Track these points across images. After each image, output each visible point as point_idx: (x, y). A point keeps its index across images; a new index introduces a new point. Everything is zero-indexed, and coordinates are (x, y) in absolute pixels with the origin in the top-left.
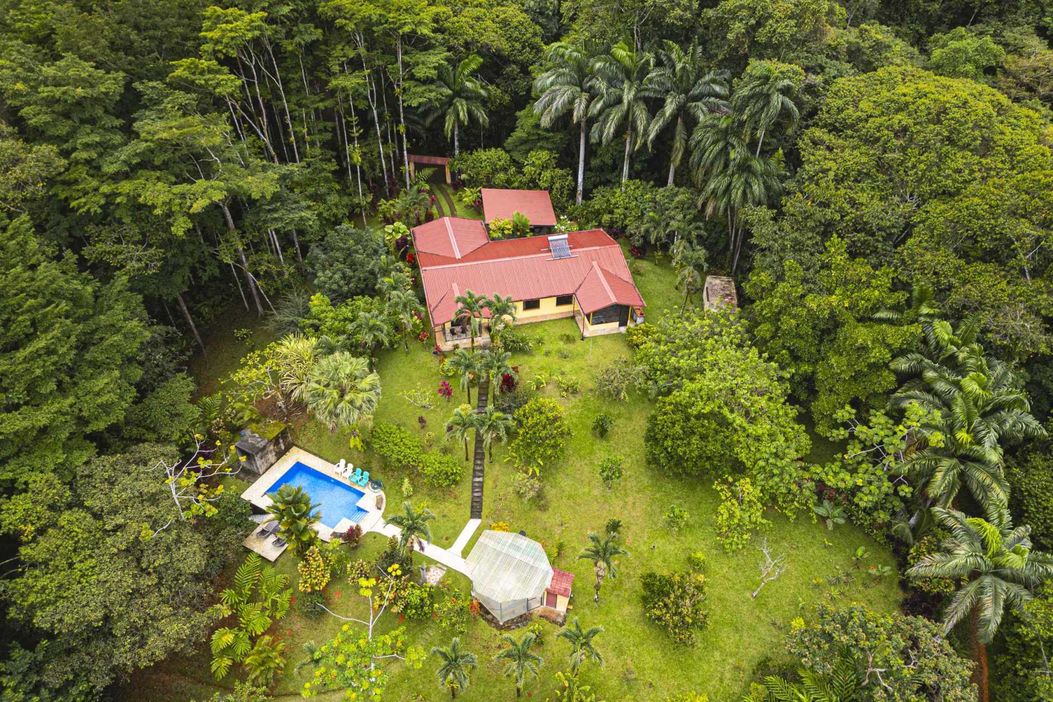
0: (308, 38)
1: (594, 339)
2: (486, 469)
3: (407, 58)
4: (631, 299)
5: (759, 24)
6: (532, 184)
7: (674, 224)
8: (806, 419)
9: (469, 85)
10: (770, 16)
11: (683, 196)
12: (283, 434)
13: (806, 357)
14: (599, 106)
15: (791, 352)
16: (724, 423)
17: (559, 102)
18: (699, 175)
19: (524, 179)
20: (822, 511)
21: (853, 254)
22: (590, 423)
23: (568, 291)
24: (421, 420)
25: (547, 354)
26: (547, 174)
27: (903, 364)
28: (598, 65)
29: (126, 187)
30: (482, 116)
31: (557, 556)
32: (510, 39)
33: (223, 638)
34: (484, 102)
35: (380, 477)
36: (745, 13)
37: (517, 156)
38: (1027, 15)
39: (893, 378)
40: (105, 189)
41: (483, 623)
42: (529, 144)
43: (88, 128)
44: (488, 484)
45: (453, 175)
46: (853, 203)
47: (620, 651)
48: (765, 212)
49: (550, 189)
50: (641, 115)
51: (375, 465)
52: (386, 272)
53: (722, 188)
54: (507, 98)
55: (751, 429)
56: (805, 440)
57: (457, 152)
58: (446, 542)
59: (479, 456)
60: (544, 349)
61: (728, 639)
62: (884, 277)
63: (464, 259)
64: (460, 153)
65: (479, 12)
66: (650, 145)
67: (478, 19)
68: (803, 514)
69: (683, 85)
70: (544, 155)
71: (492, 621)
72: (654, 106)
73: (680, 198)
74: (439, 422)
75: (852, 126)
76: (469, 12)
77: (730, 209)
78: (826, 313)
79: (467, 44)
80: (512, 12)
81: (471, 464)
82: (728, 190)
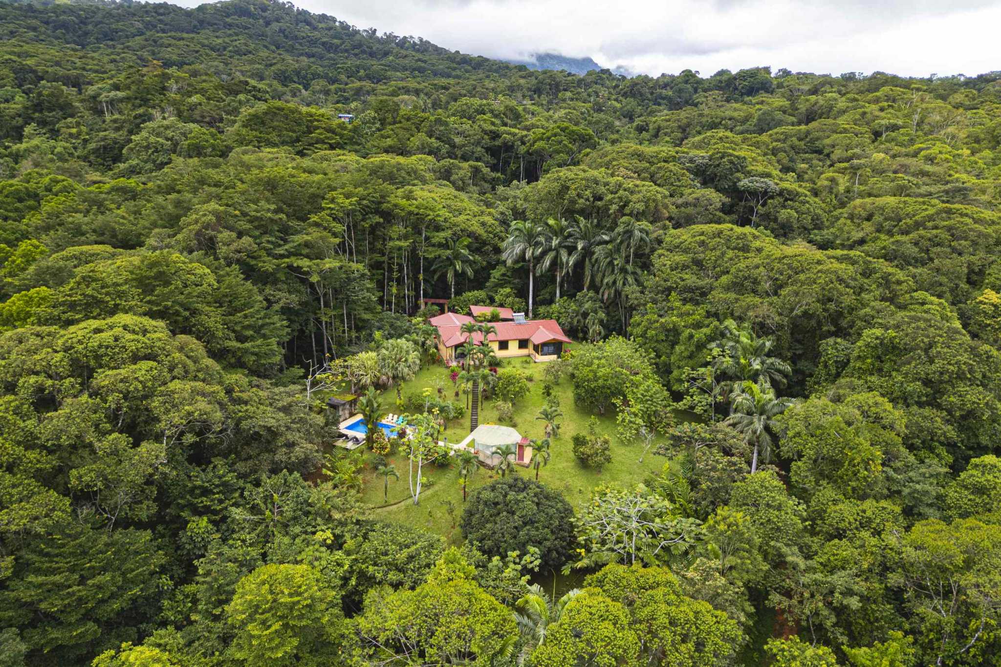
1: (542, 362)
2: (479, 413)
3: (428, 234)
4: (563, 338)
5: (625, 206)
6: (501, 305)
9: (462, 251)
10: (630, 201)
11: (591, 294)
12: (355, 401)
14: (540, 250)
17: (517, 251)
18: (599, 279)
19: (496, 304)
21: (685, 301)
22: (541, 392)
23: (526, 337)
24: (440, 391)
25: (514, 367)
26: (510, 300)
28: (539, 229)
29: (287, 260)
32: (488, 232)
34: (471, 263)
37: (491, 293)
38: (799, 235)
41: (481, 467)
42: (501, 285)
44: (481, 416)
45: (450, 308)
46: (682, 279)
47: (562, 479)
48: (636, 288)
49: (512, 306)
50: (563, 254)
53: (612, 281)
54: (485, 263)
56: (666, 392)
57: (453, 296)
58: (458, 441)
59: (475, 406)
60: (512, 365)
64: (455, 296)
65: (468, 217)
66: (570, 271)
67: (468, 220)
69: (586, 237)
70: (508, 290)
71: (487, 466)
72: (571, 250)
76: (462, 218)
77: (618, 293)
78: (671, 326)
79: (462, 231)
80: (488, 219)
81: (470, 411)
82: (614, 282)
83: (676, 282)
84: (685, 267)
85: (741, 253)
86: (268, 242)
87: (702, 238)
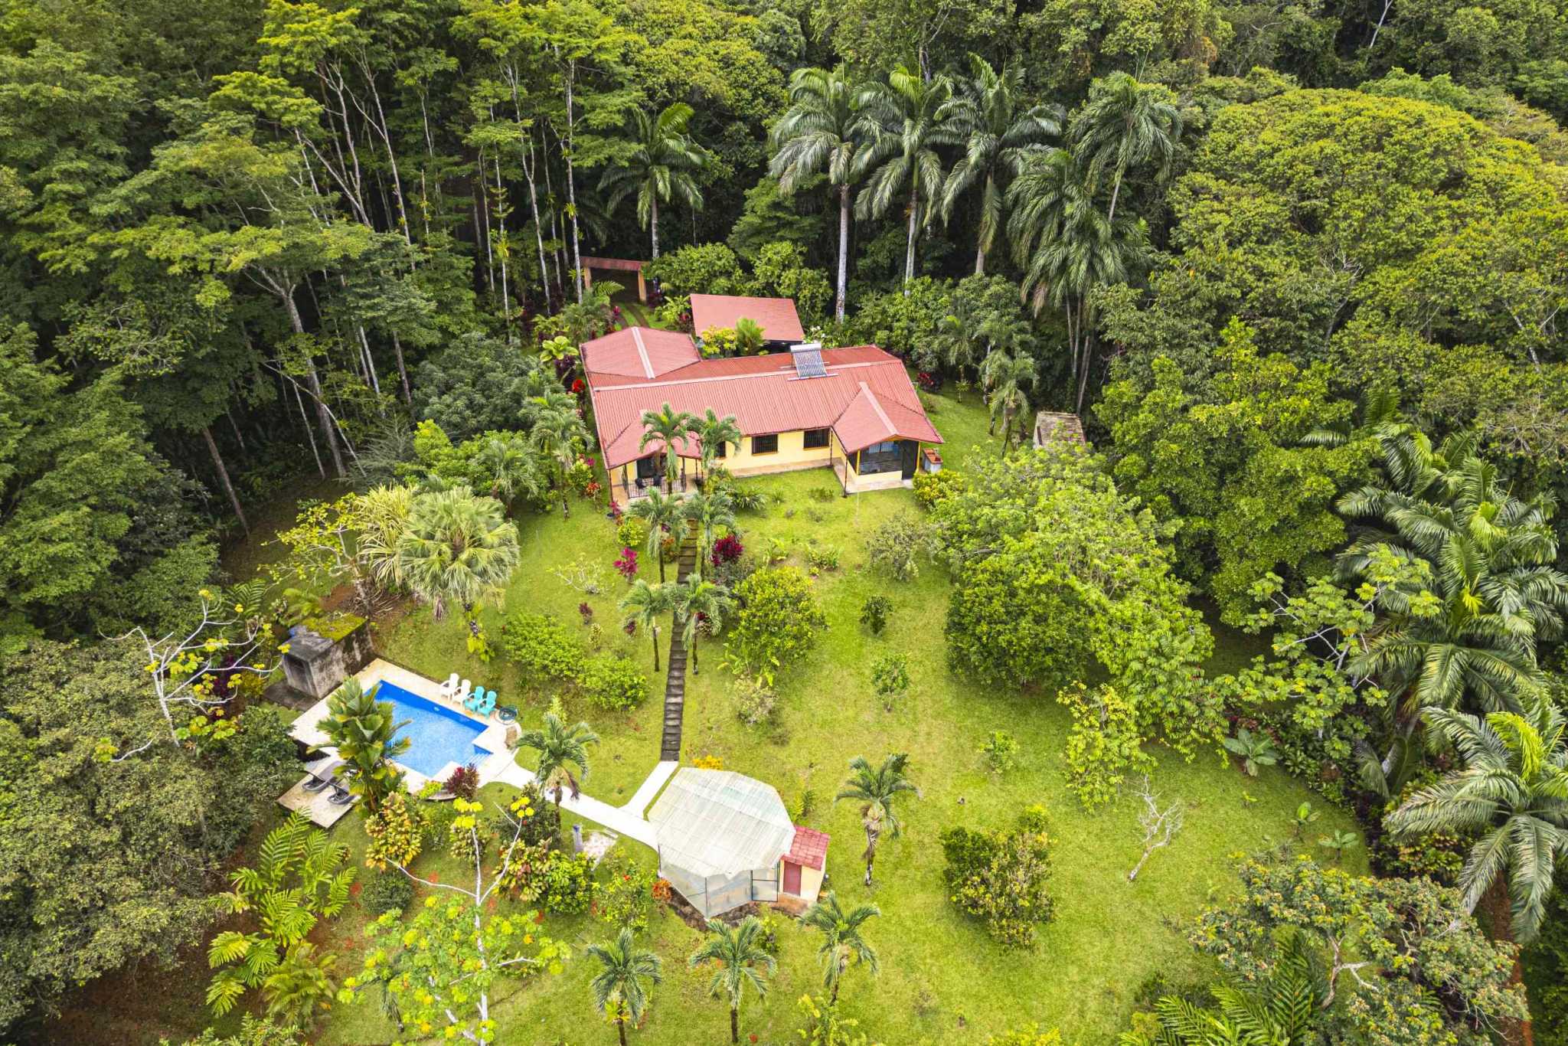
0: (431, 68)
1: (864, 496)
2: (688, 685)
3: (581, 101)
4: (920, 430)
5: (1103, 32)
6: (769, 290)
7: (984, 327)
8: (1204, 603)
9: (671, 143)
10: (1122, 17)
11: (998, 286)
12: (360, 634)
13: (1198, 507)
14: (867, 156)
15: (1175, 499)
16: (1070, 598)
17: (808, 155)
18: (1022, 248)
19: (756, 285)
20: (1235, 746)
21: (1265, 347)
22: (858, 614)
23: (820, 422)
24: (585, 610)
25: (789, 516)
26: (791, 275)
27: (1354, 504)
28: (867, 96)
29: (128, 235)
30: (693, 195)
31: (804, 814)
32: (737, 85)
33: (230, 946)
34: (695, 171)
35: (513, 700)
36: (1083, 13)
37: (746, 253)
38: (1492, 73)
39: (1340, 525)
40: (95, 238)
41: (676, 920)
42: (764, 233)
43: (71, 152)
44: (691, 706)
45: (648, 284)
46: (1260, 274)
47: (908, 965)
48: (1125, 291)
49: (795, 298)
50: (930, 169)
51: (506, 684)
52: (536, 392)
53: (1056, 263)
54: (730, 169)
55: (1114, 608)
56: (1203, 631)
57: (655, 252)
58: (619, 796)
59: (678, 662)
60: (784, 508)
61: (1092, 948)
62: (1315, 382)
63: (658, 379)
64: (661, 254)
65: (689, 44)
66: (945, 217)
67: (687, 53)
68: (1207, 749)
69: (994, 121)
70: (785, 248)
71: (694, 918)
72: (950, 156)
73: (994, 288)
74: (611, 616)
75: (1250, 167)
76: (674, 45)
77: (1074, 299)
78: (1224, 429)
79: (670, 86)
80: (737, 47)
81: (663, 677)
82: (1064, 267)
83: (1241, 283)
84: (1269, 235)
85: (1442, 200)
86: (68, 175)
87: (1330, 146)
